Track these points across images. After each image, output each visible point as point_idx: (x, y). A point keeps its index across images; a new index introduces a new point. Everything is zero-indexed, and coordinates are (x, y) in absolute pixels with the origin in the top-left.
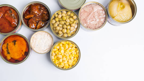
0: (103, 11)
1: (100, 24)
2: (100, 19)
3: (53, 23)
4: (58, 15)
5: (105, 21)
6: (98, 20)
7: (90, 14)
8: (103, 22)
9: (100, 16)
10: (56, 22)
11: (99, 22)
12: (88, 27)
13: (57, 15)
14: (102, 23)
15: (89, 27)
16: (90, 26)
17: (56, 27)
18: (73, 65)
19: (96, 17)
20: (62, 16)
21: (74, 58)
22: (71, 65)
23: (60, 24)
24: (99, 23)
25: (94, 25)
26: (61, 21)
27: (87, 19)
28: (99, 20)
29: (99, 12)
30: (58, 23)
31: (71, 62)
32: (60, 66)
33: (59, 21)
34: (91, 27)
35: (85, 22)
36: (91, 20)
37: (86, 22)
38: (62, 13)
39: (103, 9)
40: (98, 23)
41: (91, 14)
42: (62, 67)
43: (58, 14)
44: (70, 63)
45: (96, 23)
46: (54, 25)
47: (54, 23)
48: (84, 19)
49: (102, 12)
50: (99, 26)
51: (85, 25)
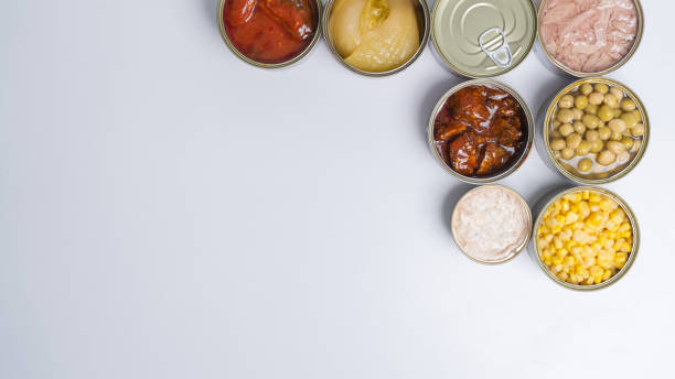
0: (632, 16)
1: (606, 59)
2: (610, 41)
3: (563, 105)
4: (594, 91)
5: (624, 56)
6: (601, 44)
7: (582, 12)
8: (617, 56)
9: (614, 33)
10: (574, 106)
11: (601, 51)
12: (558, 54)
13: (588, 90)
14: (613, 59)
15: (560, 57)
16: (566, 53)
17: (562, 124)
18: (618, 266)
19: (599, 31)
20: (603, 104)
21: (615, 241)
22: (609, 267)
23: (581, 121)
24: (603, 55)
25: (582, 56)
26: (590, 114)
27: (566, 25)
28: (604, 45)
29: (617, 16)
30: (578, 114)
31: (609, 260)
32: (573, 278)
33: (585, 112)
34: (569, 60)
35: (555, 34)
36: (577, 34)
37: (558, 37)
38: (609, 92)
39: (634, 12)
40: (598, 53)
41: (585, 14)
42: (581, 280)
43: (597, 87)
44: (606, 261)
45: (592, 50)
46: (562, 112)
47: (565, 109)
48: (556, 25)
49: (626, 19)
50: (600, 64)
51: (552, 46)
